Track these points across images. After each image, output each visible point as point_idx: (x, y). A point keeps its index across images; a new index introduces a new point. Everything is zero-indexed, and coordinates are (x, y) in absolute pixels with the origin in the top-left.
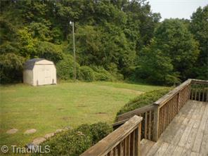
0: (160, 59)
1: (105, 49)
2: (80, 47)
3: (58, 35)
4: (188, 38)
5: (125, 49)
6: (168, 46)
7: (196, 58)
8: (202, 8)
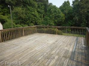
0: (49, 21)
1: (27, 17)
2: (16, 17)
3: (6, 12)
4: (59, 13)
5: (37, 18)
6: (52, 16)
7: (63, 21)
8: (66, 1)
